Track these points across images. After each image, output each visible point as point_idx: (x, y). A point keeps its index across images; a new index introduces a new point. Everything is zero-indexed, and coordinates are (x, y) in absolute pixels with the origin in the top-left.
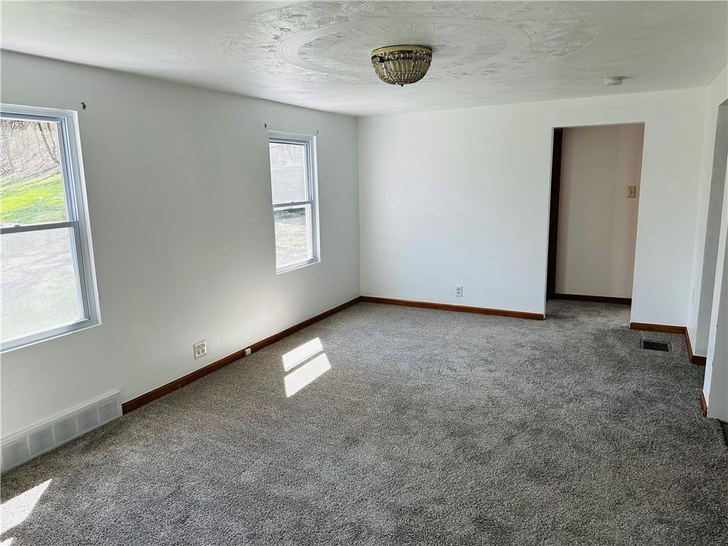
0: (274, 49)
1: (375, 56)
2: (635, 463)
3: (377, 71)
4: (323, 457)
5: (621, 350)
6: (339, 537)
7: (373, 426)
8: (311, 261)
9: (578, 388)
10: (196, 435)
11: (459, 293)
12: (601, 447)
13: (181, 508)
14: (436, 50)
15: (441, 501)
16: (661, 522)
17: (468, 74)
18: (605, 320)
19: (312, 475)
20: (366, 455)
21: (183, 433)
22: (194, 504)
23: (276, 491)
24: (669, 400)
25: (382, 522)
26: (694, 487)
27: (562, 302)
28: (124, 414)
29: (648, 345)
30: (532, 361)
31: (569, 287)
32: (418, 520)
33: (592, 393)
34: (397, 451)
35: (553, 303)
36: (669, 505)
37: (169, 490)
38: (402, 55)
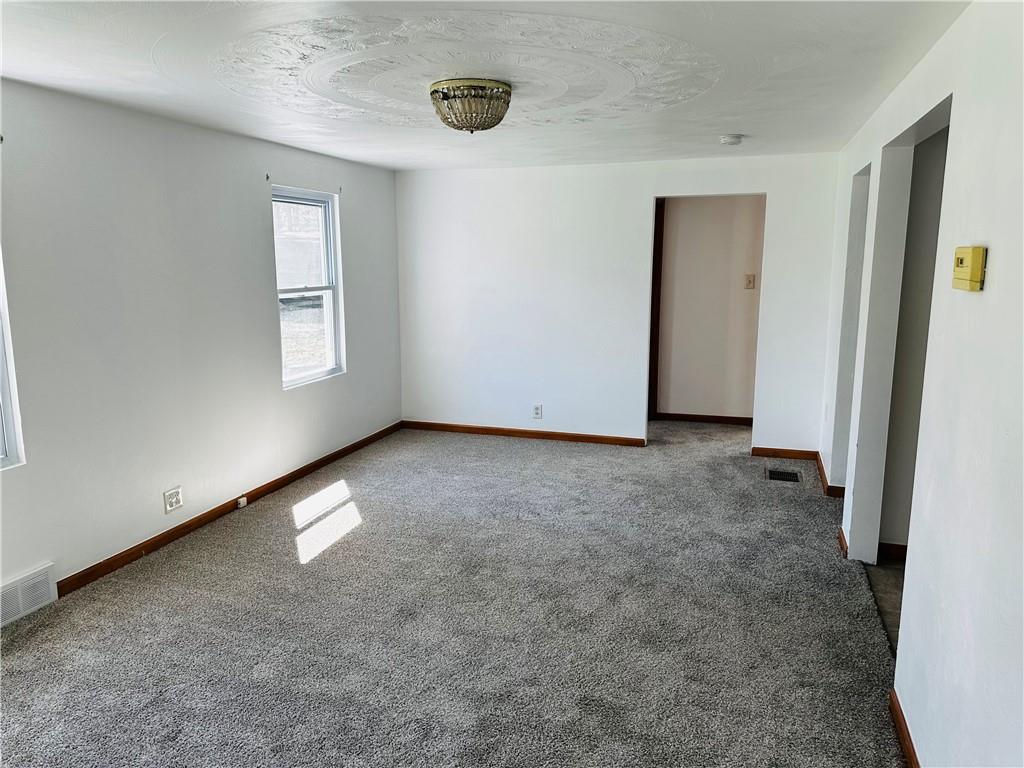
0: (295, 72)
1: (436, 91)
2: (768, 618)
3: (439, 111)
4: (367, 638)
5: (743, 482)
6: (402, 739)
7: (434, 592)
8: (333, 371)
9: (694, 530)
10: (177, 620)
11: (537, 414)
12: (728, 602)
13: (169, 720)
14: (516, 87)
15: (533, 682)
16: (802, 685)
17: (553, 122)
18: (720, 445)
19: (356, 663)
20: (428, 631)
21: (158, 619)
22: (188, 714)
23: (306, 686)
24: (803, 541)
25: (458, 715)
26: (838, 641)
27: (666, 424)
28: (60, 597)
29: (775, 475)
30: (635, 499)
31: (673, 405)
32: (507, 708)
33: (712, 536)
34: (471, 623)
35: (657, 425)
36: (811, 665)
37: (146, 698)
38: (473, 93)
